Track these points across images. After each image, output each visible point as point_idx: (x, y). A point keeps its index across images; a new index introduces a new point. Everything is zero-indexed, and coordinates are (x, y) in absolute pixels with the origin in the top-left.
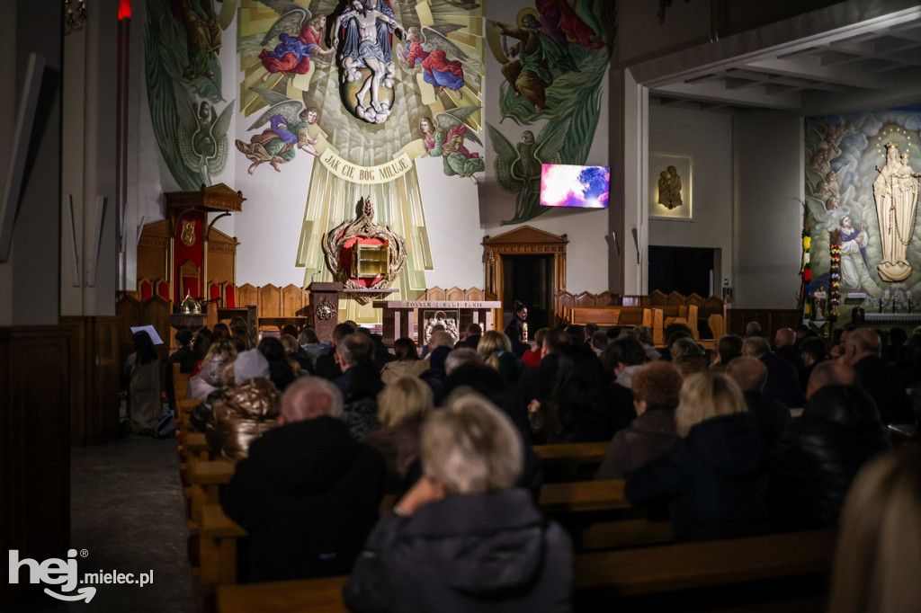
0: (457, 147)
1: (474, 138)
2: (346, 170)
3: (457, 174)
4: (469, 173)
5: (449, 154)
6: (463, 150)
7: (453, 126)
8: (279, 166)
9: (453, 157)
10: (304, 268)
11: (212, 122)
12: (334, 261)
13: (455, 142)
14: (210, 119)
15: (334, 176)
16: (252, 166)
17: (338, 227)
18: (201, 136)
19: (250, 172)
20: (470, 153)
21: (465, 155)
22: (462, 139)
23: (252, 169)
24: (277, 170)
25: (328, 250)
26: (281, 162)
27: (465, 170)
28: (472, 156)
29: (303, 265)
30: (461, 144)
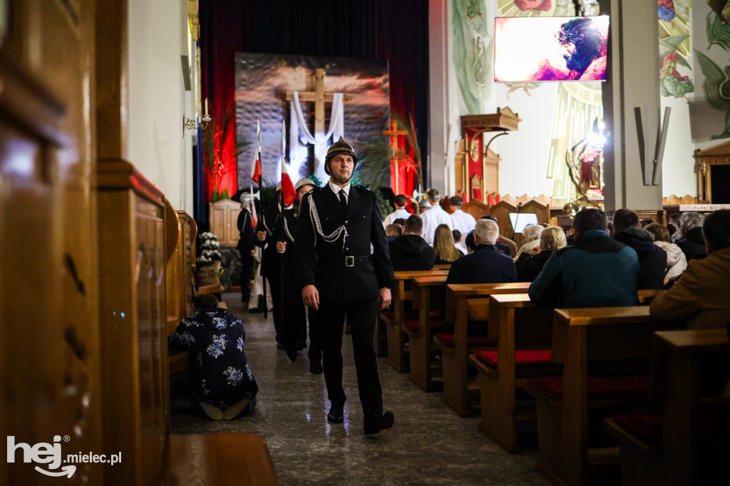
0: (671, 71)
1: (684, 63)
2: (583, 93)
3: (671, 95)
4: (681, 94)
5: (664, 78)
6: (675, 74)
7: (667, 52)
8: (530, 91)
9: (668, 80)
10: (552, 180)
11: (483, 55)
12: (576, 173)
13: (670, 67)
14: (482, 52)
15: (574, 99)
16: (509, 91)
17: (578, 144)
18: (478, 67)
19: (508, 98)
20: (682, 76)
21: (677, 78)
22: (675, 64)
23: (510, 95)
24: (529, 95)
25: (571, 164)
26: (531, 88)
27: (678, 91)
28: (683, 79)
29: (551, 178)
30: (674, 69)
